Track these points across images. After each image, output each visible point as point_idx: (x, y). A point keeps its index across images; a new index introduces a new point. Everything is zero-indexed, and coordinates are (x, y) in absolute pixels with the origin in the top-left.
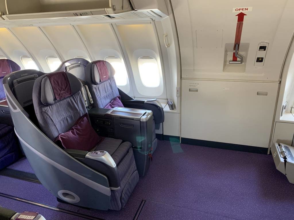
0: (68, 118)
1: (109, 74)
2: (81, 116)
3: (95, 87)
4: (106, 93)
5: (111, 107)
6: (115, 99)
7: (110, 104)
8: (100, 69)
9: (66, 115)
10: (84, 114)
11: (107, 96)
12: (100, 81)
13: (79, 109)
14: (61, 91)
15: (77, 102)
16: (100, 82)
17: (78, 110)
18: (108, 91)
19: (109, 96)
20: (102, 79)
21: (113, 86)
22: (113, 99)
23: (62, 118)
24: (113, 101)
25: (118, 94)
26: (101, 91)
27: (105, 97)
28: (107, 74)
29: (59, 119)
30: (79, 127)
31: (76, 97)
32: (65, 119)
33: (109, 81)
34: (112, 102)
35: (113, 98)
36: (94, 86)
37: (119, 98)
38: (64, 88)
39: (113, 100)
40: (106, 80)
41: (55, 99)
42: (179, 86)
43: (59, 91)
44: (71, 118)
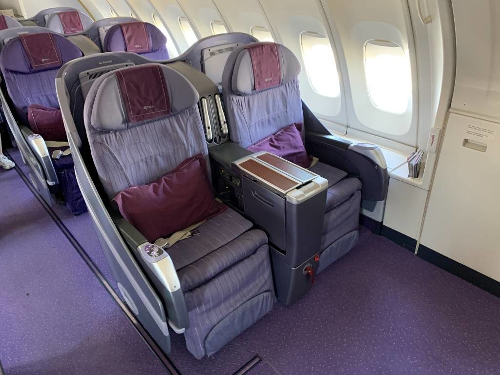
0: (158, 158)
1: (283, 73)
2: (191, 156)
3: (238, 102)
4: (268, 114)
5: (271, 145)
6: (287, 129)
7: (271, 139)
8: (259, 63)
9: (154, 152)
10: (197, 153)
11: (271, 119)
12: (255, 89)
13: (187, 143)
14: (143, 107)
15: (186, 127)
16: (252, 90)
17: (184, 145)
18: (274, 111)
19: (274, 119)
20: (259, 84)
21: (290, 99)
22: (283, 128)
23: (143, 158)
24: (282, 133)
25: (300, 118)
26: (255, 111)
27: (262, 123)
28: (276, 75)
29: (136, 159)
30: (175, 179)
31: (185, 119)
32: (151, 160)
33: (283, 88)
34: (279, 135)
35: (284, 124)
36: (235, 98)
37: (299, 127)
38: (152, 100)
39: (283, 130)
40: (271, 87)
41: (126, 121)
42: (441, 128)
43: (138, 105)
44: (167, 158)
